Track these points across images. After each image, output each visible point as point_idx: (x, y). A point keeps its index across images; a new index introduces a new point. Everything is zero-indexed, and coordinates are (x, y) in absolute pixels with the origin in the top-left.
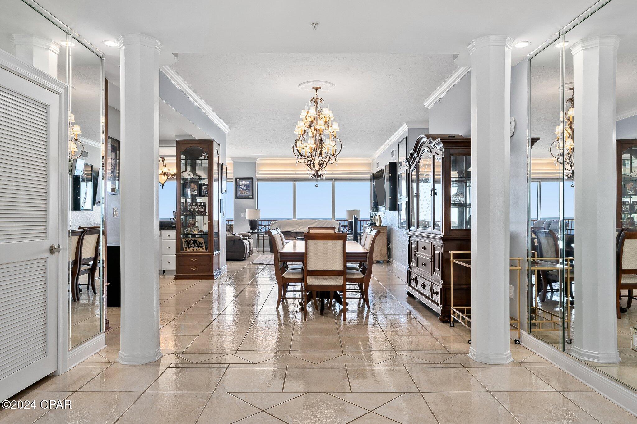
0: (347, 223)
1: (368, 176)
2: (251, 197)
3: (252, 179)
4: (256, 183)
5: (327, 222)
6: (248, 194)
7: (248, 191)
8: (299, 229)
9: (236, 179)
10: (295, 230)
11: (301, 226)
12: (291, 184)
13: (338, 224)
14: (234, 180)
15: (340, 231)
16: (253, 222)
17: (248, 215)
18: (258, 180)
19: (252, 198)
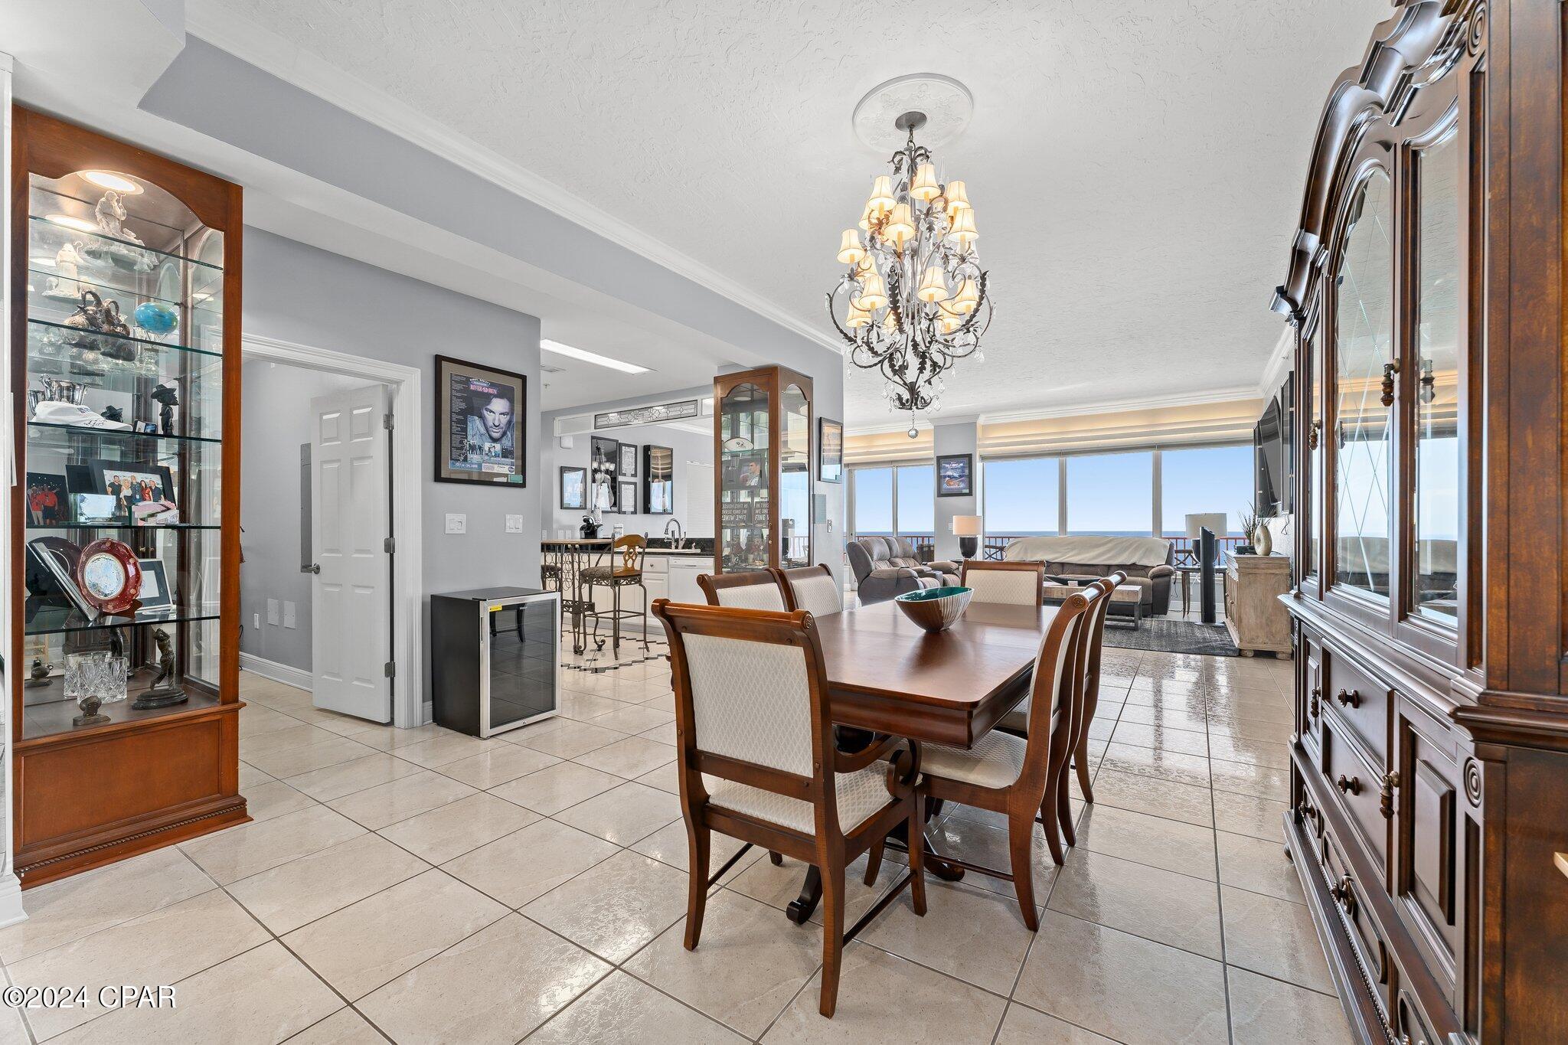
0: (1190, 546)
1: (1249, 432)
2: (967, 491)
3: (969, 457)
4: (978, 466)
5: (1136, 542)
6: (962, 486)
7: (961, 481)
8: (1069, 557)
9: (939, 459)
10: (1056, 558)
11: (1072, 550)
12: (1055, 461)
13: (1165, 546)
14: (934, 462)
15: (1170, 565)
16: (967, 541)
17: (958, 527)
18: (983, 458)
19: (970, 494)
